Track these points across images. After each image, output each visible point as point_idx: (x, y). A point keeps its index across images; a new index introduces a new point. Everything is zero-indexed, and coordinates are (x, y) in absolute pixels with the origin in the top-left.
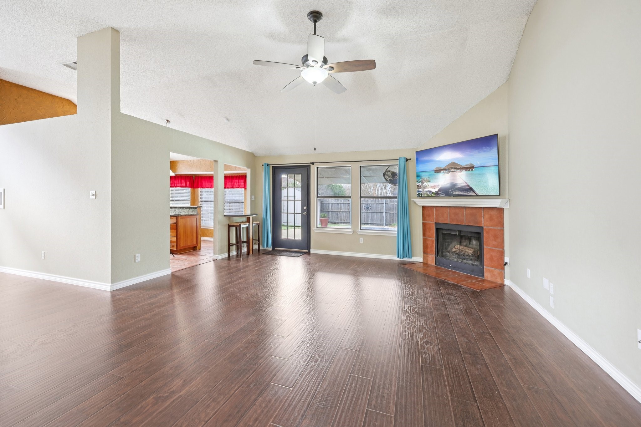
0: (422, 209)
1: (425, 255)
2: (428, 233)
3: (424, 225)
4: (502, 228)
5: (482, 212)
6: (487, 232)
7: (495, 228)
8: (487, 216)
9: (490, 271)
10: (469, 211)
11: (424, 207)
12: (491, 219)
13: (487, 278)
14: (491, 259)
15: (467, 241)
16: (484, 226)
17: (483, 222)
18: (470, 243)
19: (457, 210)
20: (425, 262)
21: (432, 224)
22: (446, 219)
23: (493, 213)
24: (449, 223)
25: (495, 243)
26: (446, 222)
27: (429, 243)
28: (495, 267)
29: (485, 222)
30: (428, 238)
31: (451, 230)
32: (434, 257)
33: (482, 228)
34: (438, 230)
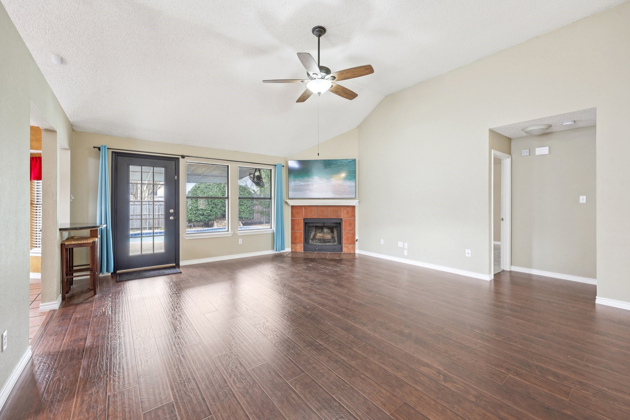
0: (290, 208)
1: (294, 245)
2: (296, 227)
3: (292, 221)
4: (354, 218)
5: (341, 209)
6: (345, 222)
7: (350, 219)
8: (345, 211)
9: (346, 247)
10: (332, 209)
11: (293, 207)
12: (348, 213)
13: (345, 251)
14: (348, 239)
15: (320, 230)
16: (343, 218)
17: (342, 216)
18: (322, 231)
19: (323, 208)
20: (293, 251)
21: (301, 219)
22: (314, 215)
23: (349, 209)
24: (316, 217)
25: (350, 228)
26: (313, 217)
27: (298, 235)
28: (350, 244)
29: (343, 215)
30: (297, 231)
31: (316, 223)
32: (302, 245)
33: (341, 219)
34: (305, 224)
